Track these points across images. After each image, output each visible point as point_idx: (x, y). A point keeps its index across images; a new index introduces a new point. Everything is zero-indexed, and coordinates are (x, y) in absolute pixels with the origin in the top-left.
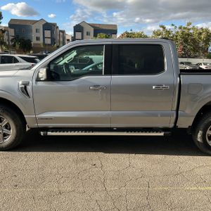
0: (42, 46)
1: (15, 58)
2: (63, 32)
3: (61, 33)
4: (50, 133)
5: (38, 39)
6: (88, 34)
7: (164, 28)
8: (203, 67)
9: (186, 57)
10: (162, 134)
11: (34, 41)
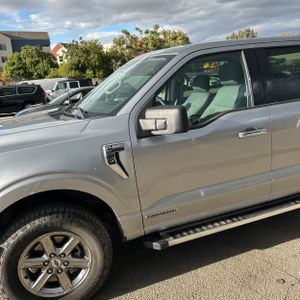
6: (2, 47)
7: (128, 34)
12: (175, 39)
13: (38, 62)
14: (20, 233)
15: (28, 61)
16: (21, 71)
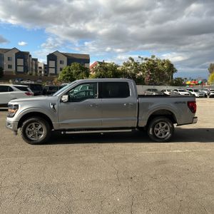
0: (14, 74)
1: (10, 87)
2: (36, 60)
3: (34, 62)
4: (67, 132)
5: (10, 67)
6: (61, 62)
7: (133, 60)
8: (167, 93)
9: (152, 85)
10: (130, 130)
11: (6, 69)
12: (163, 64)
13: (79, 73)
14: (30, 120)
15: (74, 71)
16: (69, 77)
